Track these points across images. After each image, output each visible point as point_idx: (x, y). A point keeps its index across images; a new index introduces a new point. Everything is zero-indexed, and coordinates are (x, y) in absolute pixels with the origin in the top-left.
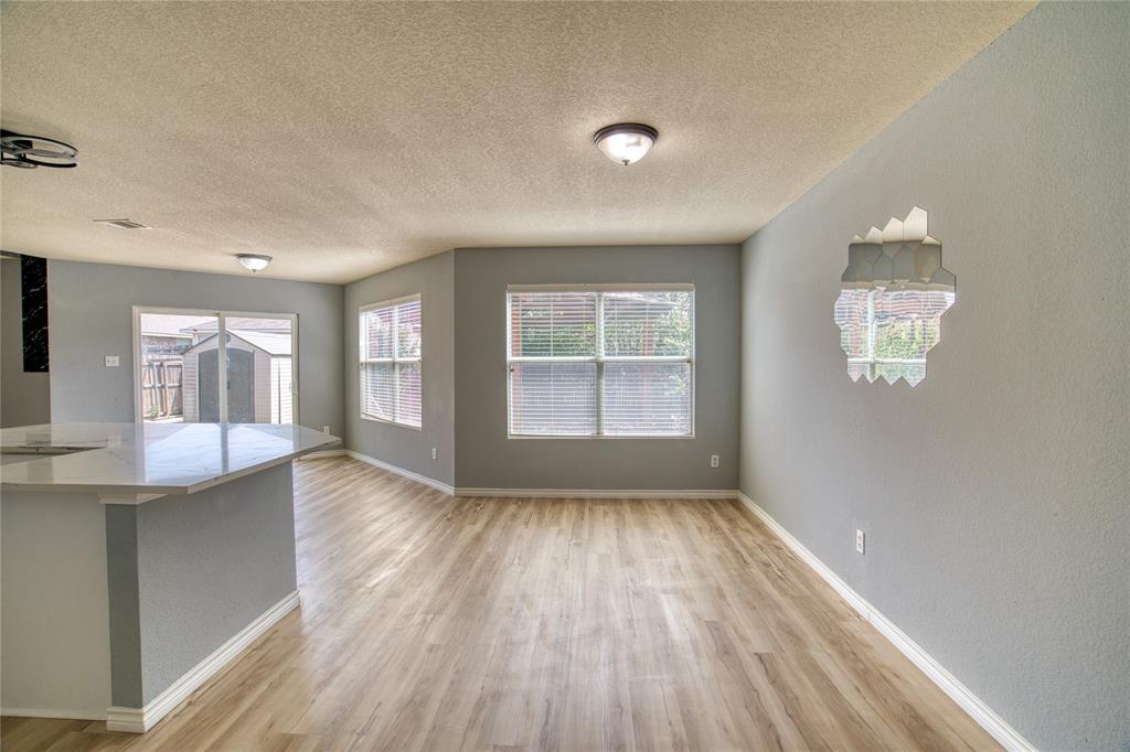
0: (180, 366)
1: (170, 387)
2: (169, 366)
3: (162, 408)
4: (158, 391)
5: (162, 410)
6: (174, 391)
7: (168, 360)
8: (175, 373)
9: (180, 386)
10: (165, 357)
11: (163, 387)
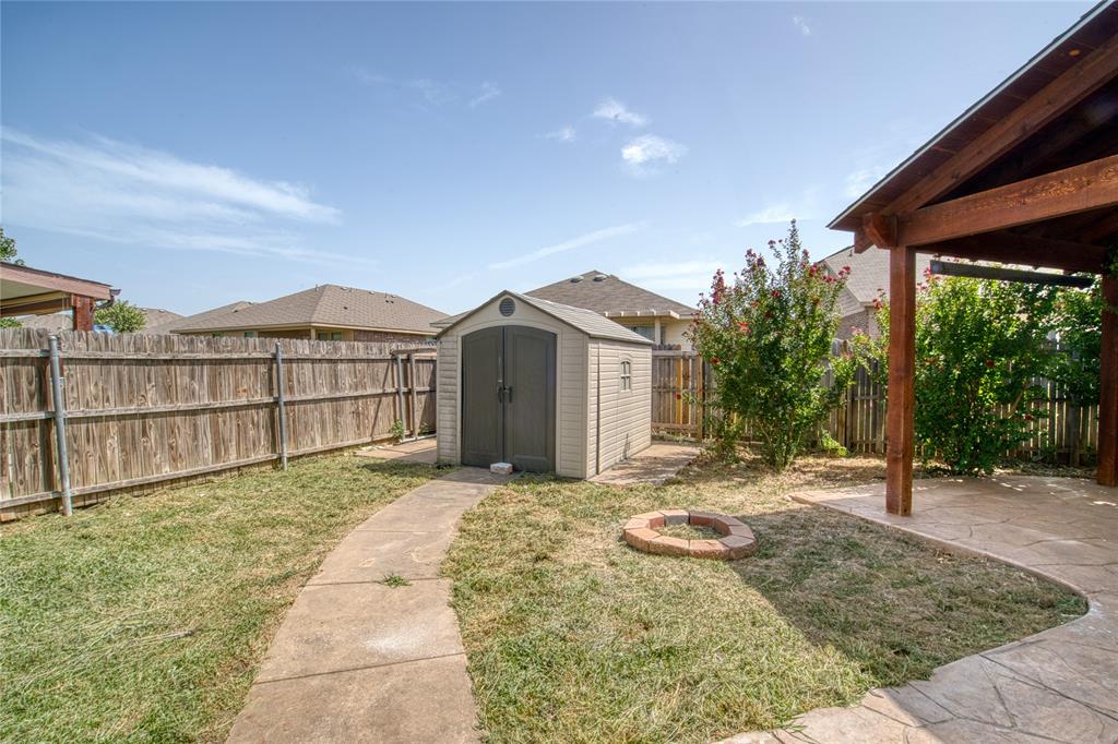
0: (432, 361)
1: (418, 393)
2: (417, 361)
3: (408, 425)
4: (403, 398)
5: (408, 428)
6: (423, 397)
7: (417, 351)
8: (424, 372)
9: (433, 391)
10: (413, 346)
11: (410, 392)
